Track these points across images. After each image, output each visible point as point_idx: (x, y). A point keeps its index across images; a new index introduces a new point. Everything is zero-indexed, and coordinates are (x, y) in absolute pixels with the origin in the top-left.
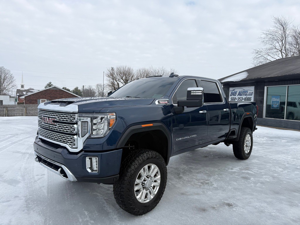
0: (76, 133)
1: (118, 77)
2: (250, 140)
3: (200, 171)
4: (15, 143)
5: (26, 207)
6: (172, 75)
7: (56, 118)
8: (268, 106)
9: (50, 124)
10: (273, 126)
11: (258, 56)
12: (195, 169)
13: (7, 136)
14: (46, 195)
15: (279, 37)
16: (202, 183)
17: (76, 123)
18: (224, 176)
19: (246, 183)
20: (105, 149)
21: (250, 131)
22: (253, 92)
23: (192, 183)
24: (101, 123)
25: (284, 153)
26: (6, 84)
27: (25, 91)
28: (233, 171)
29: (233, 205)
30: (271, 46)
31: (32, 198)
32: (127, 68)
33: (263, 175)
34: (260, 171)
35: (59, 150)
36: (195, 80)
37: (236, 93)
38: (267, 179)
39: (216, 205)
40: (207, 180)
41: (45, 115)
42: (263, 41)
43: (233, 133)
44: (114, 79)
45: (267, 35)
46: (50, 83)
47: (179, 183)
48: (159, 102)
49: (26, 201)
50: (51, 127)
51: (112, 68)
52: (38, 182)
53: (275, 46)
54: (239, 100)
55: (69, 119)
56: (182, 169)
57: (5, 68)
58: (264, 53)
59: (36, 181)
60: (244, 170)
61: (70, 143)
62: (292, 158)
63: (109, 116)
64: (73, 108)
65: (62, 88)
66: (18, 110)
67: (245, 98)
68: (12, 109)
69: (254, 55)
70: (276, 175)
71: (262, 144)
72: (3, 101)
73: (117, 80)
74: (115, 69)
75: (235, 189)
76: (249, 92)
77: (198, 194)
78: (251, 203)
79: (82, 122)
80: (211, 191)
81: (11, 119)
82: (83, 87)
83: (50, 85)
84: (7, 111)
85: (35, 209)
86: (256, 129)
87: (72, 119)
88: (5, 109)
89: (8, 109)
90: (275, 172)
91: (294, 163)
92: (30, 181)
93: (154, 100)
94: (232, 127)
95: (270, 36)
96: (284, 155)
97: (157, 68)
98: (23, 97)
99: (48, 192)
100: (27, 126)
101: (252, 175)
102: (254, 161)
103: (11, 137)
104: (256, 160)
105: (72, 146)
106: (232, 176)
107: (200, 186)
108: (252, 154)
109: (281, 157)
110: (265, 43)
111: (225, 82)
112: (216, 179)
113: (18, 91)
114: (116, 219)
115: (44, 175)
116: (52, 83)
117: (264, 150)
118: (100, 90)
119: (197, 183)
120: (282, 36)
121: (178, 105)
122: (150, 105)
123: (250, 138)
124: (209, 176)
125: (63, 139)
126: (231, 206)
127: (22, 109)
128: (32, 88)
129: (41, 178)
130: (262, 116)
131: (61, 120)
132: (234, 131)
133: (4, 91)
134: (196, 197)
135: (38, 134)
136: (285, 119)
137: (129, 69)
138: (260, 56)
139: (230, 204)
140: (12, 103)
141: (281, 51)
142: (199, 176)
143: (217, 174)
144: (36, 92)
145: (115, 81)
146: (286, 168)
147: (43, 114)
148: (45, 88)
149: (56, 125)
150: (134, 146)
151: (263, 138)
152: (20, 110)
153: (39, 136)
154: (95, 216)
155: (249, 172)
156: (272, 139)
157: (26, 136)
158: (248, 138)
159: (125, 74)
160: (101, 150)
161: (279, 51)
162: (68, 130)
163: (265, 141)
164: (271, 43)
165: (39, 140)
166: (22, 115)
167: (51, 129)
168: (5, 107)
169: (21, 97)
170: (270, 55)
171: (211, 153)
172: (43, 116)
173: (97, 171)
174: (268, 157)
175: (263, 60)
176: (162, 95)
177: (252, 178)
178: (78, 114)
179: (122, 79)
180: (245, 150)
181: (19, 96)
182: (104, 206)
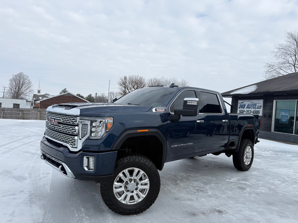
0: (77, 134)
1: (130, 86)
2: (251, 152)
3: (198, 179)
4: (26, 144)
5: (30, 201)
6: (173, 86)
7: (61, 120)
8: (277, 121)
9: (55, 125)
10: (281, 141)
11: (270, 70)
12: (193, 177)
13: (20, 138)
14: (49, 191)
15: (292, 51)
16: (197, 190)
17: (77, 125)
18: (220, 185)
19: (240, 193)
20: (101, 150)
21: (251, 143)
22: (262, 105)
23: (188, 190)
24: (99, 126)
25: (286, 167)
26: (24, 89)
27: (41, 96)
28: (230, 181)
29: (223, 212)
30: (284, 60)
31: (35, 193)
32: (139, 77)
33: (259, 187)
34: (257, 182)
35: (61, 149)
36: (194, 91)
37: (245, 106)
38: (263, 190)
39: (207, 211)
40: (202, 188)
41: (51, 117)
42: (275, 55)
43: (232, 144)
44: (126, 88)
45: (280, 49)
46: (65, 89)
47: (175, 189)
48: (156, 110)
49: (30, 196)
50: (56, 128)
51: (125, 77)
52: (43, 179)
53: (288, 60)
54: (248, 112)
55: (71, 121)
56: (181, 177)
57: (24, 74)
58: (276, 67)
59: (41, 179)
60: (241, 181)
61: (71, 143)
62: (293, 172)
63: (106, 120)
64: (76, 111)
65: (76, 94)
66: (33, 114)
67: (253, 111)
68: (28, 112)
69: (266, 69)
70: (273, 187)
71: (266, 157)
72: (20, 105)
73: (129, 88)
74: (128, 78)
75: (229, 197)
76: (257, 105)
77: (191, 200)
78: (241, 212)
79: (83, 124)
80: (205, 198)
81: (26, 122)
82: (96, 95)
83: (64, 91)
84: (22, 115)
85: (36, 203)
86: (259, 141)
87: (74, 121)
88: (21, 112)
89: (24, 112)
90: (273, 184)
91: (294, 177)
92: (36, 179)
93: (152, 108)
94: (232, 138)
95: (283, 50)
96: (286, 169)
97: (169, 78)
98: (39, 102)
99: (51, 189)
100: (39, 129)
101: (248, 186)
102: (253, 173)
103: (23, 138)
104: (257, 172)
105: (73, 146)
106: (228, 186)
107: (195, 192)
108: (253, 165)
109: (283, 171)
110: (278, 57)
111: (234, 94)
112: (212, 188)
113: (35, 96)
114: (109, 217)
115: (49, 174)
116: (67, 90)
117: (267, 163)
118: (112, 97)
119: (193, 190)
120: (295, 51)
121: (175, 114)
122: (147, 112)
123: (251, 150)
124: (206, 184)
125: (65, 139)
126: (221, 212)
127: (36, 113)
128: (48, 93)
129: (46, 176)
130: (270, 130)
131: (64, 122)
132: (234, 142)
133: (22, 95)
134: (189, 202)
135: (45, 134)
136: (294, 134)
137: (141, 78)
138: (272, 69)
139: (221, 211)
140: (28, 107)
141: (294, 66)
142: (196, 184)
143: (214, 183)
144: (50, 97)
145: (126, 90)
146: (285, 181)
147: (50, 116)
148: (60, 94)
149: (60, 127)
150: (130, 150)
151: (268, 152)
152: (35, 114)
153: (46, 136)
154: (90, 213)
155: (247, 183)
156: (277, 153)
157: (37, 138)
158: (248, 149)
159: (136, 83)
160: (98, 150)
161: (292, 65)
162: (70, 131)
163: (270, 154)
164: (283, 57)
165: (45, 139)
166: (37, 119)
167: (56, 129)
168: (21, 110)
169: (37, 102)
170: (283, 69)
171: (213, 163)
172: (51, 118)
173: (93, 170)
174: (268, 170)
175: (276, 74)
176: (161, 104)
177: (248, 189)
178: (80, 117)
179: (134, 88)
180: (245, 161)
181: (35, 101)
182: (100, 204)
